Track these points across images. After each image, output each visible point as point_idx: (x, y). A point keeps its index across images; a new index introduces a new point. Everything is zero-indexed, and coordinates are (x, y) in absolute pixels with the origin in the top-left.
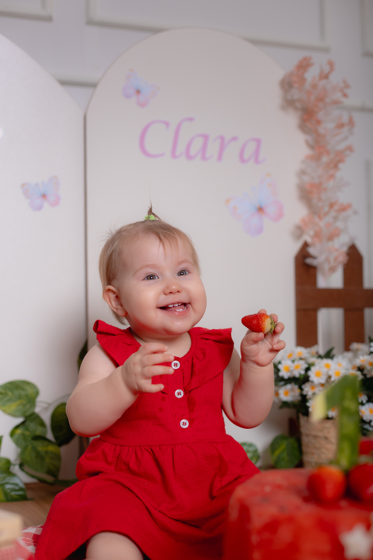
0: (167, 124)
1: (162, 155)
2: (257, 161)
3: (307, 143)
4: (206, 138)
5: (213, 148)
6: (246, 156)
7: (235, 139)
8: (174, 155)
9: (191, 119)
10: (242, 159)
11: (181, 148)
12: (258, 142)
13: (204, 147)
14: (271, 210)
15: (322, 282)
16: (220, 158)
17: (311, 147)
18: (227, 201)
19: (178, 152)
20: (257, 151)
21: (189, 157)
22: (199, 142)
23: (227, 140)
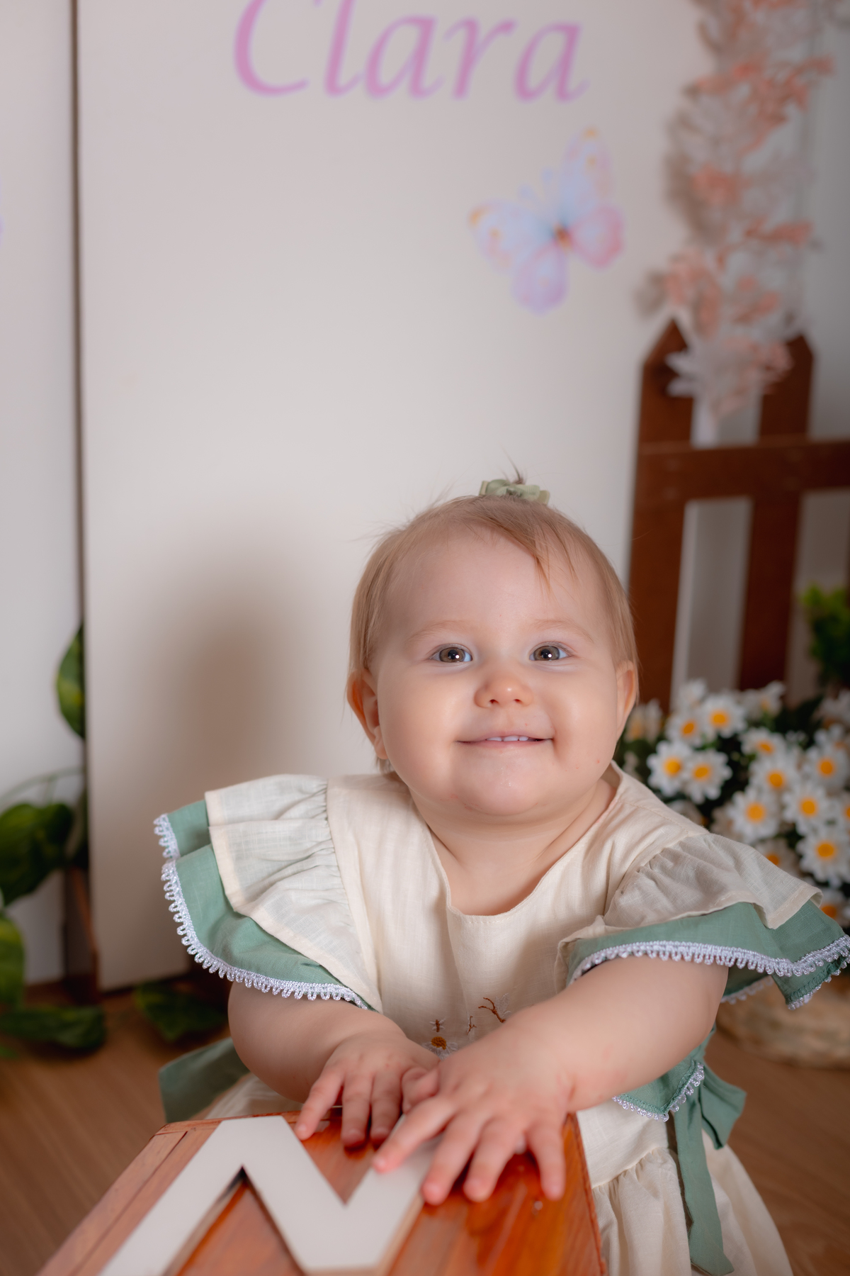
1: (300, 85)
2: (563, 93)
3: (703, 30)
4: (425, 26)
5: (445, 58)
6: (535, 77)
7: (506, 27)
8: (332, 86)
10: (523, 91)
11: (353, 63)
12: (571, 33)
13: (420, 56)
14: (590, 235)
15: (706, 430)
16: (461, 88)
17: (716, 48)
18: (475, 216)
19: (344, 77)
20: (565, 64)
21: (376, 88)
22: (405, 40)
23: (484, 30)
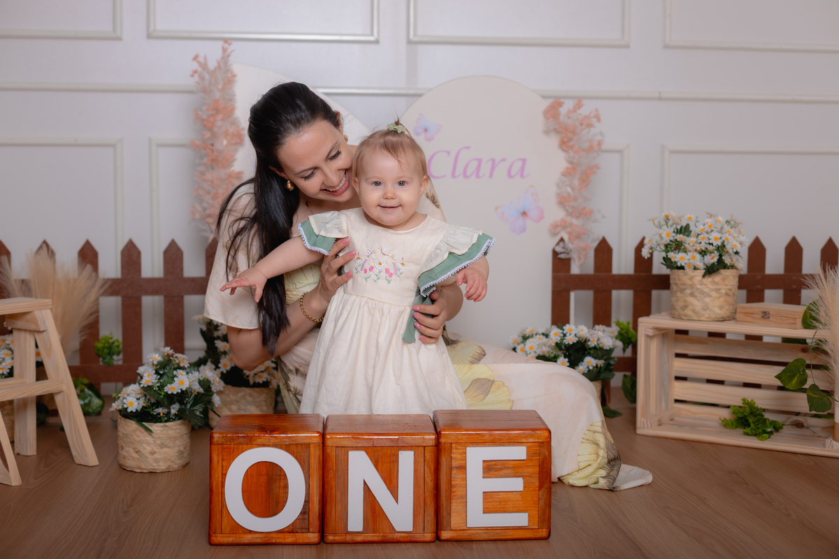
0: (449, 153)
1: (444, 176)
2: (522, 176)
3: (565, 158)
4: (480, 161)
5: (486, 168)
6: (513, 172)
7: (504, 160)
8: (453, 176)
9: (468, 148)
10: (510, 176)
11: (459, 170)
12: (524, 161)
13: (478, 168)
14: (533, 214)
15: (575, 270)
16: (491, 176)
18: (496, 209)
19: (456, 174)
20: (523, 168)
21: (466, 176)
22: (474, 165)
23: (497, 162)
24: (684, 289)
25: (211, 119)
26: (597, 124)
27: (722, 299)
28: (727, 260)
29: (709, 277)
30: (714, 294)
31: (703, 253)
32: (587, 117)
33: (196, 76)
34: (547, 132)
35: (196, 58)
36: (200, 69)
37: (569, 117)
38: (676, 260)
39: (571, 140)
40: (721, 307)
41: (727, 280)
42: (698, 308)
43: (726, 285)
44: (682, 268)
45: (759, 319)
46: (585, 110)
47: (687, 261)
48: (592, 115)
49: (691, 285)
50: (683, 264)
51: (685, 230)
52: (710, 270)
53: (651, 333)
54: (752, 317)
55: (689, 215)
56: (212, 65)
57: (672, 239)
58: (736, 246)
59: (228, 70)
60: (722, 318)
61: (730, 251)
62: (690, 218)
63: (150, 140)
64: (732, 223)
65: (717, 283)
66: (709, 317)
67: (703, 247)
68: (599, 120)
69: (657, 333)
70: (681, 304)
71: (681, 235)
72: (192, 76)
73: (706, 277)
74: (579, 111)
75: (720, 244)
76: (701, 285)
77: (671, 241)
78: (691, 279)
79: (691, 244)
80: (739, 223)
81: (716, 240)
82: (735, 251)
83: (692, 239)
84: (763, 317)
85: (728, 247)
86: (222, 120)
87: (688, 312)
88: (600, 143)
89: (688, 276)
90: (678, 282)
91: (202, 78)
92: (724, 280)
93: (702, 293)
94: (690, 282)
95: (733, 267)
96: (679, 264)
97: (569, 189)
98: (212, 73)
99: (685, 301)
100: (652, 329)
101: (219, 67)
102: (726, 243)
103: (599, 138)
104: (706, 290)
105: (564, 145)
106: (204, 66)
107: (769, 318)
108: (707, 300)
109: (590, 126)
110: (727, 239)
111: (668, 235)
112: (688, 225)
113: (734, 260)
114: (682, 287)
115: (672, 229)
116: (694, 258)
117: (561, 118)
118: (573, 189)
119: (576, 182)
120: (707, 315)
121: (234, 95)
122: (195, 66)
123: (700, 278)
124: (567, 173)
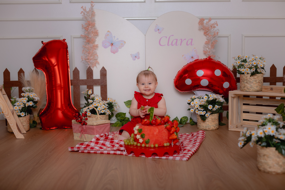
0: (166, 37)
1: (165, 45)
2: (191, 45)
3: (206, 38)
4: (177, 40)
5: (179, 42)
7: (185, 39)
8: (168, 45)
9: (173, 35)
10: (187, 45)
11: (170, 43)
12: (192, 39)
14: (195, 57)
16: (181, 45)
18: (183, 56)
20: (192, 42)
21: (172, 45)
22: (175, 41)
23: (183, 40)
24: (244, 81)
25: (87, 27)
26: (217, 27)
27: (257, 84)
28: (259, 70)
29: (253, 76)
30: (254, 82)
31: (250, 68)
32: (214, 24)
33: (82, 13)
34: (200, 30)
35: (82, 7)
36: (83, 11)
37: (207, 24)
38: (241, 71)
39: (207, 32)
40: (257, 87)
41: (259, 78)
42: (249, 87)
43: (259, 79)
44: (243, 74)
45: (270, 90)
46: (212, 22)
47: (245, 71)
48: (215, 23)
49: (246, 79)
50: (243, 72)
51: (245, 61)
52: (253, 74)
53: (233, 96)
54: (267, 90)
55: (246, 56)
56: (88, 10)
57: (240, 64)
58: (261, 66)
59: (93, 11)
60: (257, 90)
61: (259, 67)
62: (246, 57)
63: (71, 36)
64: (262, 58)
65: (255, 79)
66: (253, 90)
67: (250, 66)
68: (217, 25)
69: (235, 96)
70: (243, 86)
71: (243, 63)
72: (81, 13)
73: (252, 77)
74: (210, 22)
75: (256, 65)
76: (250, 79)
77: (240, 65)
78: (246, 77)
79: (246, 66)
80: (264, 58)
81: (254, 63)
82: (261, 67)
83: (247, 64)
84: (271, 90)
85: (259, 66)
86: (91, 28)
87: (245, 88)
88: (217, 33)
89: (245, 76)
90: (242, 78)
91: (84, 14)
92: (258, 77)
93: (250, 82)
94: (246, 78)
95: (261, 73)
96: (242, 72)
97: (207, 49)
98: (88, 12)
99: (244, 85)
100: (233, 94)
101: (90, 10)
102: (258, 65)
103: (217, 31)
104: (251, 81)
105: (206, 34)
106: (85, 10)
107: (273, 90)
108: (252, 84)
109: (214, 27)
110: (259, 63)
111: (239, 63)
112: (246, 59)
113: (261, 70)
114: (244, 80)
115: (240, 60)
116: (247, 70)
117: (204, 24)
118: (209, 49)
119: (210, 47)
120: (252, 90)
121: (95, 19)
122: (82, 10)
123: (249, 77)
124: (207, 43)
